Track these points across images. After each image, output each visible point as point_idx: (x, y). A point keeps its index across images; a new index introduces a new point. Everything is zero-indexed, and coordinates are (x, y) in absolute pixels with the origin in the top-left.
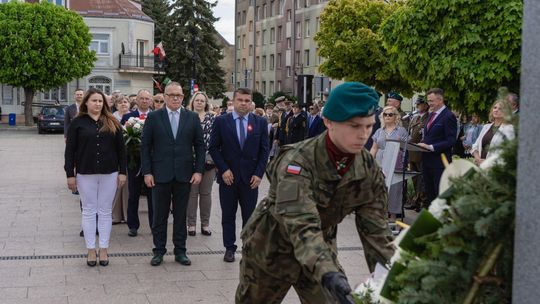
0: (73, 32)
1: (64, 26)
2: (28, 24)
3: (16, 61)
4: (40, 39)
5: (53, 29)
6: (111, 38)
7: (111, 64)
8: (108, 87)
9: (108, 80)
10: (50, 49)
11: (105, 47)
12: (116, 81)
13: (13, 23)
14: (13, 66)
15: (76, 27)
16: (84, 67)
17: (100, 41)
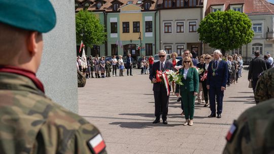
0: (242, 23)
1: (238, 21)
2: (222, 21)
3: (217, 38)
4: (227, 27)
5: (233, 22)
6: (263, 25)
7: (263, 36)
8: (261, 48)
9: (261, 45)
10: (231, 32)
11: (260, 29)
12: (265, 45)
13: (215, 21)
14: (215, 40)
15: (244, 21)
16: (248, 39)
17: (258, 26)
